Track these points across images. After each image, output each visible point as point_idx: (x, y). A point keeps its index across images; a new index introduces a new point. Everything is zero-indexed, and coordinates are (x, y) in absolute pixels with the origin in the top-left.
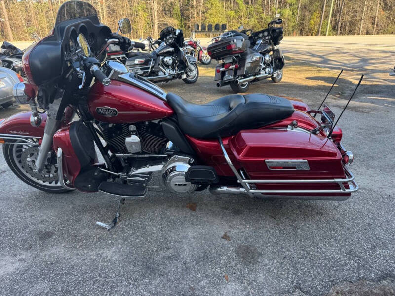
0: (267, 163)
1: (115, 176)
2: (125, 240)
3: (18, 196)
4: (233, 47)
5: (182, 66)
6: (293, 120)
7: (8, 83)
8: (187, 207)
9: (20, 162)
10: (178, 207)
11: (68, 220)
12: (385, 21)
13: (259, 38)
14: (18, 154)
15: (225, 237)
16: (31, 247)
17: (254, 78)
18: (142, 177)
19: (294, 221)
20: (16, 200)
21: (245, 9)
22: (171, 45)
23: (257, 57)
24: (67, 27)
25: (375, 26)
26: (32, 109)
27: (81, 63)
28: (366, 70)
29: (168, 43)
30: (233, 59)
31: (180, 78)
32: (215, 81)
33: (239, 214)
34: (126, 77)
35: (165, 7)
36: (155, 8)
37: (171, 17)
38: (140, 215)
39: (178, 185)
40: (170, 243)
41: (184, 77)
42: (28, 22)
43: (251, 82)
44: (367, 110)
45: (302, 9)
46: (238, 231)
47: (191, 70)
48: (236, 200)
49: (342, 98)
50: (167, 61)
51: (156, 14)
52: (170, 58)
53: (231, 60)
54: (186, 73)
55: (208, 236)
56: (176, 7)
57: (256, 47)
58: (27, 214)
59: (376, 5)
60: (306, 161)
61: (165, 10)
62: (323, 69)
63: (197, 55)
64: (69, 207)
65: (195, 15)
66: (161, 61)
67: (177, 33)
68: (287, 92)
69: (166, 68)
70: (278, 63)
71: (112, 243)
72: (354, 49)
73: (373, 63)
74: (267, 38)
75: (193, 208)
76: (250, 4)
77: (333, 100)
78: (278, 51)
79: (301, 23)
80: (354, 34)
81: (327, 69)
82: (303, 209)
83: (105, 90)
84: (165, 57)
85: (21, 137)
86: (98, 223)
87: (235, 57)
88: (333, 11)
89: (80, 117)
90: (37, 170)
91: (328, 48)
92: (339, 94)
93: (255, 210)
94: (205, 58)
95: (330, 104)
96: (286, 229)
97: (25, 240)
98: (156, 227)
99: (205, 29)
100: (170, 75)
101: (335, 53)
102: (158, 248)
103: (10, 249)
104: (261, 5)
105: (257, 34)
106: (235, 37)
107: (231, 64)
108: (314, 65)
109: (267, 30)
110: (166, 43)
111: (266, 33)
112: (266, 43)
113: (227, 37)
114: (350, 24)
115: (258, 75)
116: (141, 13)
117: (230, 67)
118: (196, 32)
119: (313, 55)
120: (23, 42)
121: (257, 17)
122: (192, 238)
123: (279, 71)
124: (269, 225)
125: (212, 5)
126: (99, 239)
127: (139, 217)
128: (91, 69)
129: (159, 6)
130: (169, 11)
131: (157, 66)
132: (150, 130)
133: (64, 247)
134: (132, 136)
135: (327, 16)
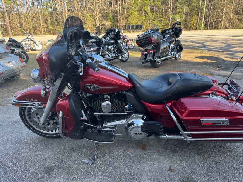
0: (202, 121)
1: (92, 128)
2: (103, 173)
3: (27, 140)
4: (153, 39)
5: (119, 51)
6: (213, 90)
7: (14, 64)
8: (139, 147)
9: (29, 118)
10: (133, 147)
11: (62, 158)
12: (237, 21)
13: (167, 34)
14: (29, 113)
15: (170, 170)
16: (40, 179)
17: (165, 58)
18: (111, 128)
19: (214, 157)
20: (26, 143)
21: (151, 15)
22: (113, 39)
23: (167, 45)
24: (68, 33)
25: (231, 24)
26: (43, 86)
27: (79, 57)
28: (231, 51)
29: (111, 37)
30: (152, 47)
31: (118, 58)
32: (141, 60)
33: (176, 153)
34: (103, 64)
35: (103, 15)
36: (97, 15)
37: (106, 21)
38: (110, 154)
39: (136, 134)
40: (134, 175)
41: (120, 57)
42: (21, 25)
43: (163, 60)
44: (239, 77)
45: (185, 14)
46: (178, 165)
47: (124, 54)
48: (172, 143)
49: (221, 70)
50: (110, 49)
51: (98, 19)
52: (112, 46)
53: (151, 48)
54: (122, 55)
55: (158, 170)
56: (110, 15)
57: (165, 39)
58: (35, 153)
59: (231, 12)
60: (228, 119)
61: (103, 17)
62: (204, 51)
63: (126, 43)
64: (62, 148)
65: (121, 19)
66: (106, 48)
67: (116, 32)
68: (186, 66)
69: (109, 53)
70: (179, 48)
71: (94, 175)
72: (220, 38)
73: (234, 47)
74: (171, 33)
75: (144, 148)
76: (154, 12)
77: (216, 71)
78: (179, 41)
79: (185, 23)
80: (218, 29)
81: (207, 51)
82: (217, 148)
83: (90, 73)
84: (109, 46)
85: (32, 103)
86: (84, 160)
87: (153, 45)
88: (205, 15)
89: (71, 90)
90: (41, 124)
91: (204, 38)
92: (218, 67)
93: (186, 149)
94: (130, 45)
95: (214, 74)
96: (210, 163)
97: (36, 173)
98: (122, 163)
99: (130, 28)
100: (112, 57)
101: (209, 41)
102: (126, 179)
103: (27, 180)
104: (161, 13)
105: (165, 31)
106: (154, 33)
107: (150, 50)
108: (198, 49)
109: (172, 29)
110: (109, 37)
111: (171, 31)
112: (171, 37)
113: (149, 34)
114: (215, 23)
115: (167, 56)
116: (89, 18)
117: (151, 52)
118: (124, 30)
119: (196, 43)
120: (18, 36)
121: (158, 20)
122: (148, 171)
123: (179, 54)
124: (198, 161)
125: (131, 13)
126: (85, 172)
127: (109, 155)
128: (86, 62)
129: (100, 14)
130: (106, 17)
131: (104, 51)
132: (116, 97)
133: (63, 178)
134: (106, 101)
135: (201, 19)
